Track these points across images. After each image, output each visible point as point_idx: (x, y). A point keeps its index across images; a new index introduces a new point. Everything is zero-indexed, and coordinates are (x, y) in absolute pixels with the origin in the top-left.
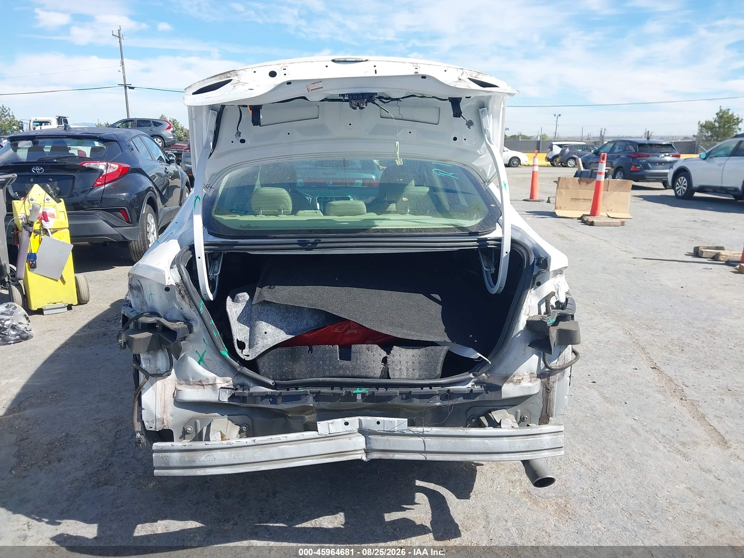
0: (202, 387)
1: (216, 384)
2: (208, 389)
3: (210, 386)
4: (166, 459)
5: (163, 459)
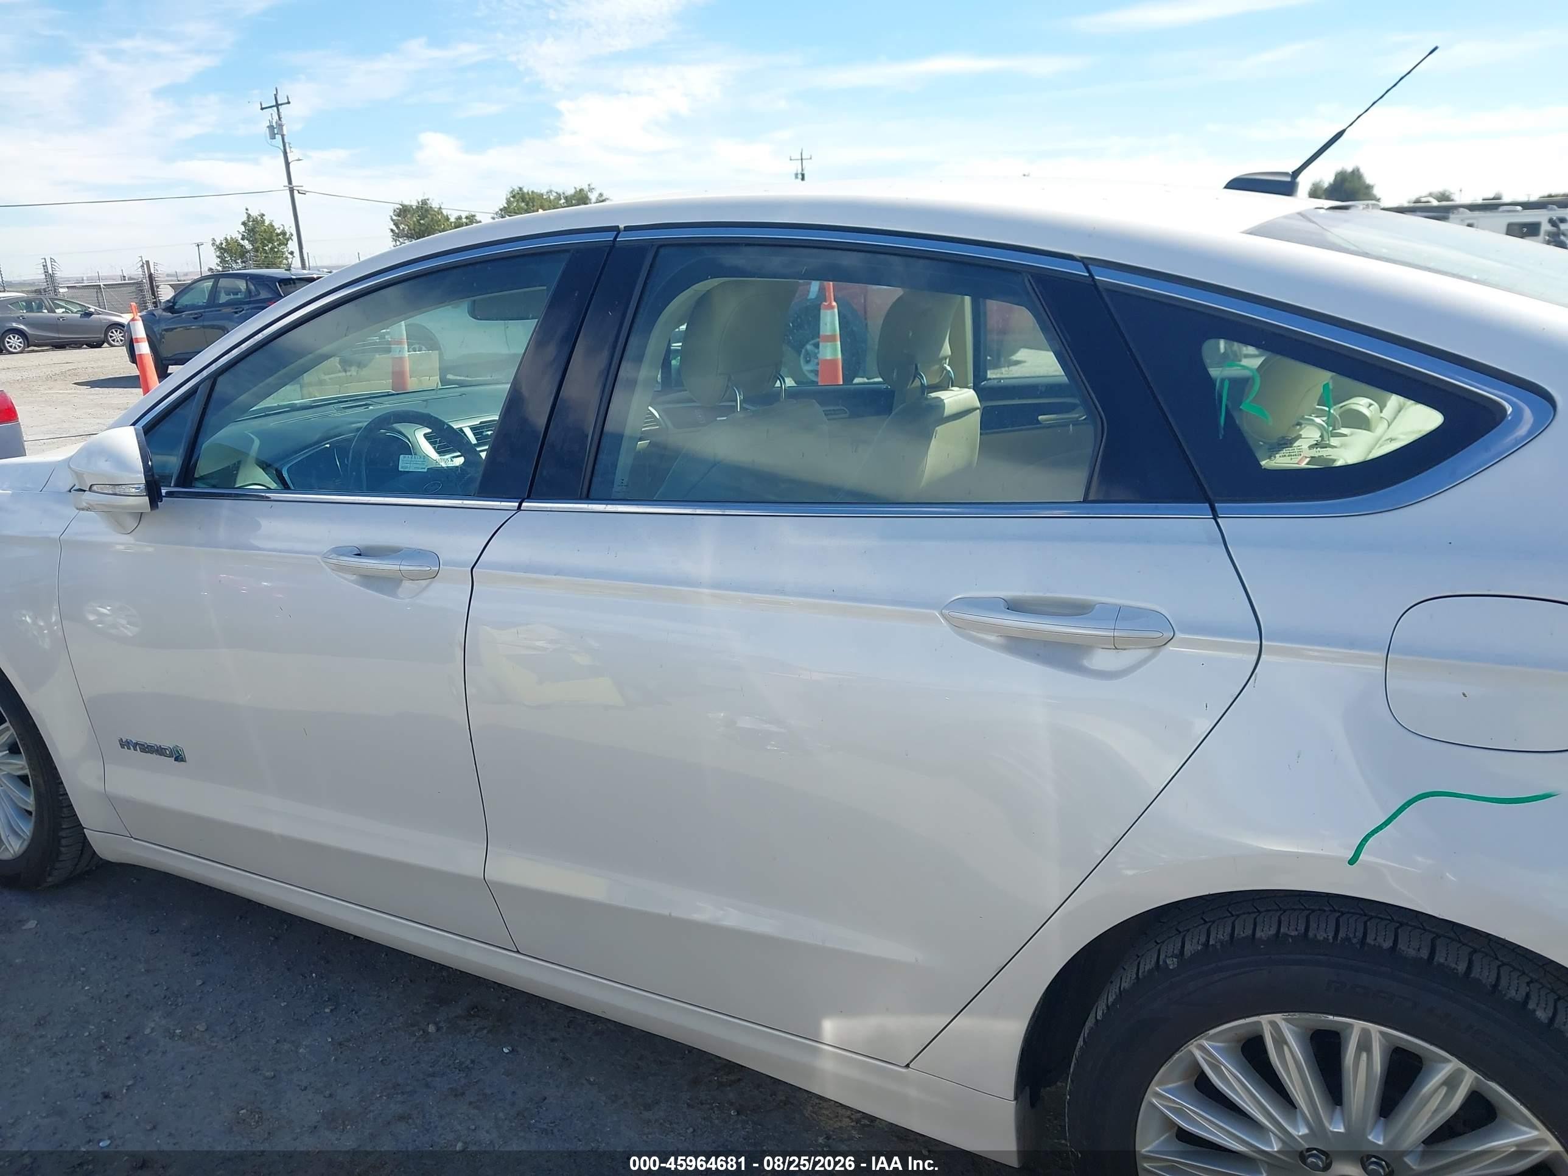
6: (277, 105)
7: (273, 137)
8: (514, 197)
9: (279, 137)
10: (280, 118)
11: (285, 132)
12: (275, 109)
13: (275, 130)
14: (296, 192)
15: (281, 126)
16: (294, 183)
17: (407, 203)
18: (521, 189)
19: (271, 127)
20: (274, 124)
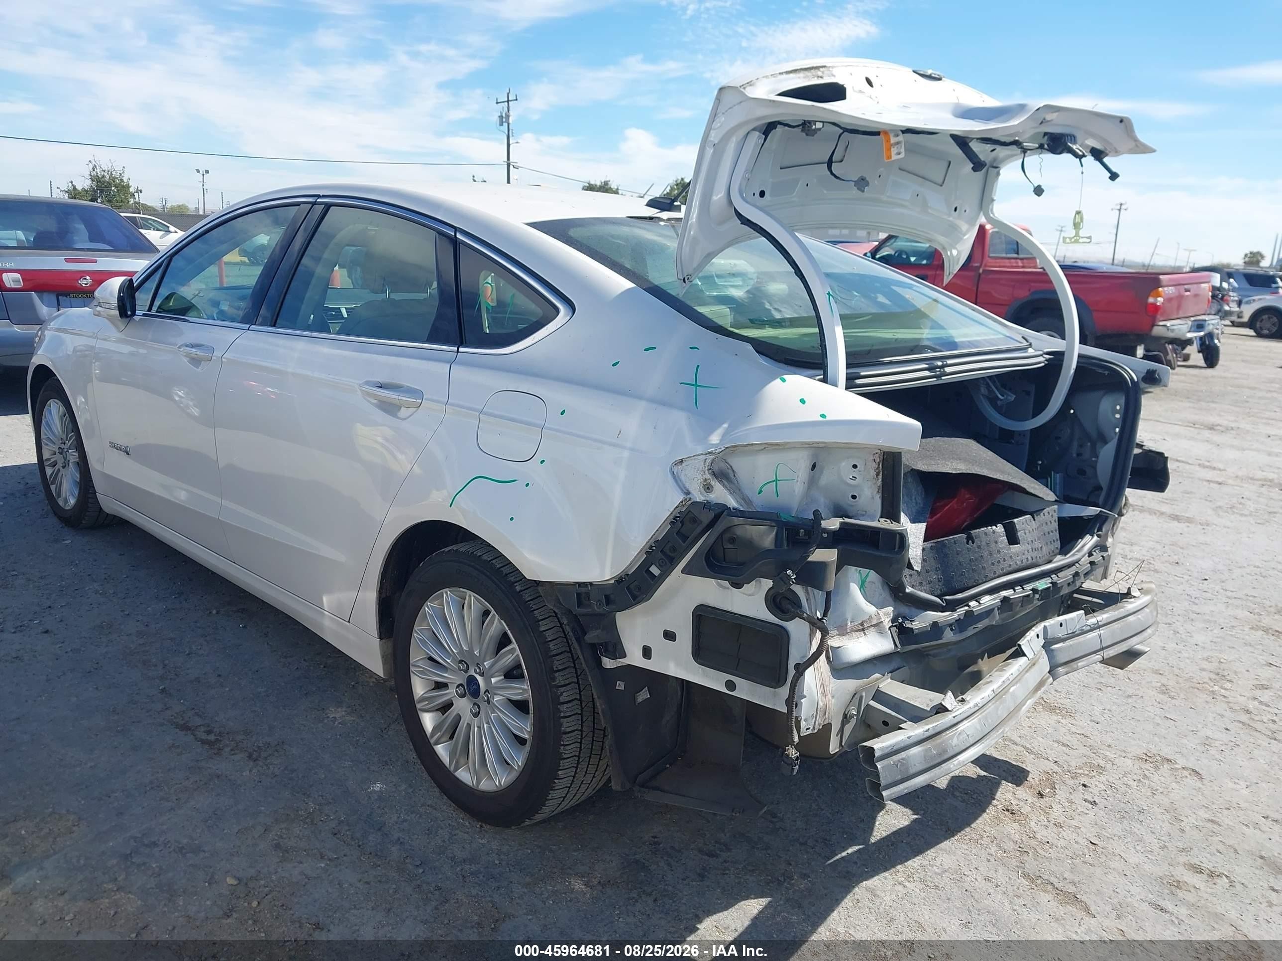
0: (862, 633)
1: (882, 622)
2: (872, 634)
3: (872, 629)
4: (903, 765)
5: (897, 766)
6: (508, 101)
7: (501, 124)
8: (677, 185)
9: (505, 125)
10: (508, 111)
11: (511, 121)
12: (506, 103)
13: (504, 119)
14: (511, 167)
15: (508, 116)
16: (511, 160)
17: (592, 182)
18: (682, 179)
19: (501, 117)
20: (504, 115)
